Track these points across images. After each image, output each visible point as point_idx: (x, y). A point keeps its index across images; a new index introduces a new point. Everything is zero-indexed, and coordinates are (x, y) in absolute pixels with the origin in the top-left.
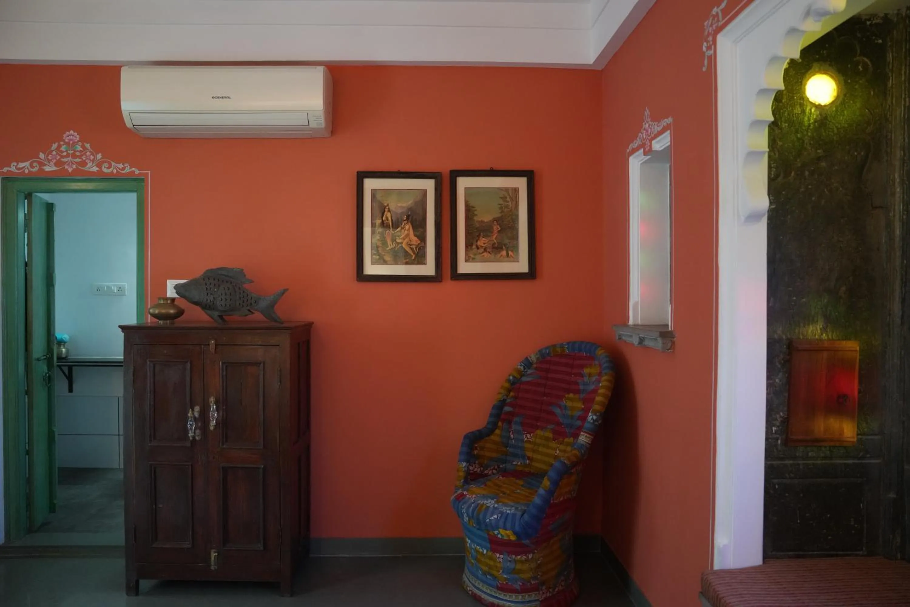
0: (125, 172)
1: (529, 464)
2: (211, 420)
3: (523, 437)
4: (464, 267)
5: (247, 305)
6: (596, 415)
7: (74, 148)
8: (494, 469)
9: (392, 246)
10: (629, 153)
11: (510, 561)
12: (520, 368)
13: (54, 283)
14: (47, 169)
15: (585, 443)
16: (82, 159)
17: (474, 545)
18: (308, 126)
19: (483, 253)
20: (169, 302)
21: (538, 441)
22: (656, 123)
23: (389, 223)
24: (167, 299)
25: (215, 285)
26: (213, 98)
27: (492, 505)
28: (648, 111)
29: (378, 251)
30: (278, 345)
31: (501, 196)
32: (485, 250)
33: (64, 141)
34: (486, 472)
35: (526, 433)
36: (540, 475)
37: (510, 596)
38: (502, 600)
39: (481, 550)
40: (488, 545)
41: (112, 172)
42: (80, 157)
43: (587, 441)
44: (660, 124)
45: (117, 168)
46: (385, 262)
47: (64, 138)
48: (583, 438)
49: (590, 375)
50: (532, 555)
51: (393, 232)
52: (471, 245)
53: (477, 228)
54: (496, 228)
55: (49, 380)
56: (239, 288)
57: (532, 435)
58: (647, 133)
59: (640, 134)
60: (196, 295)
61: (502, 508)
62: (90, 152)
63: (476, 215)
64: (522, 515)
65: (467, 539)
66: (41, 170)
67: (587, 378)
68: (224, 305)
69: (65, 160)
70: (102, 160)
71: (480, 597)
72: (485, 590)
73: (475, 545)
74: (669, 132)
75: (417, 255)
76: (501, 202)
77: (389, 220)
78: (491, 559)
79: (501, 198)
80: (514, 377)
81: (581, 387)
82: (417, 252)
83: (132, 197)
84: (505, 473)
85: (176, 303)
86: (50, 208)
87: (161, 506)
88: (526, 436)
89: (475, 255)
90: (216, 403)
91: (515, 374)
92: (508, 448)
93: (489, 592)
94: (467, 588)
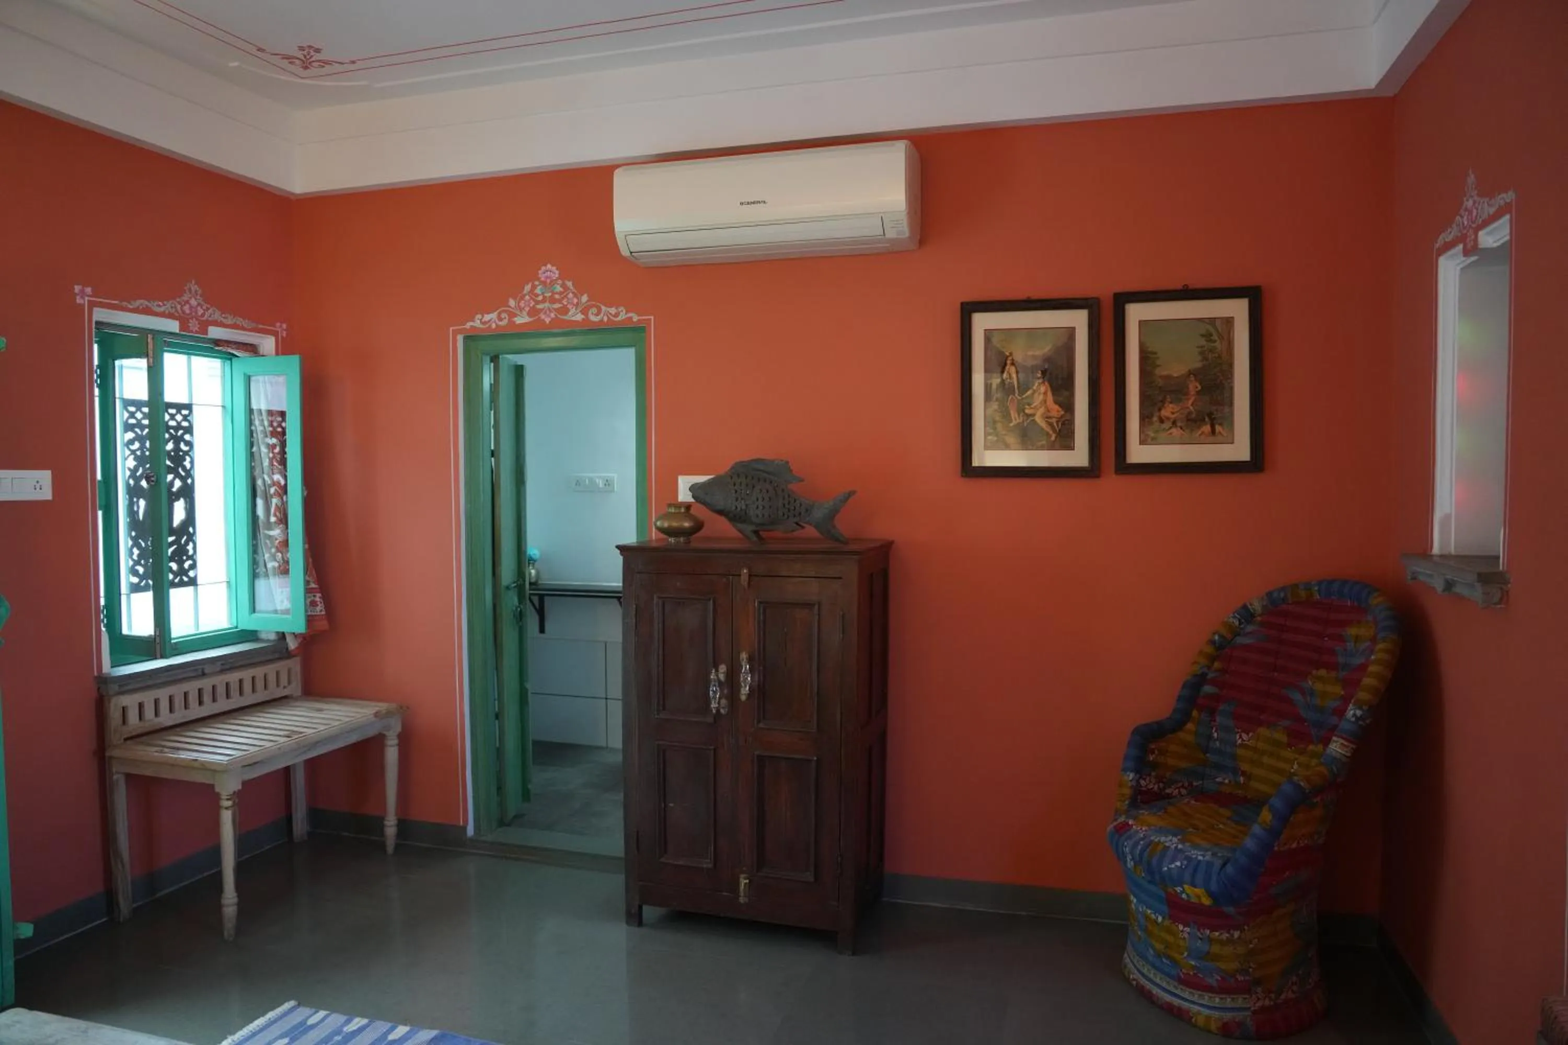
0: (619, 318)
1: (1244, 783)
2: (741, 685)
3: (1236, 737)
4: (1138, 453)
5: (795, 516)
6: (1360, 708)
7: (552, 288)
8: (1183, 786)
9: (1018, 421)
10: (1438, 249)
11: (1201, 939)
12: (1233, 622)
13: (525, 480)
14: (519, 320)
15: (1338, 756)
16: (563, 304)
17: (1142, 908)
18: (883, 237)
19: (1171, 428)
20: (683, 510)
21: (1260, 745)
22: (1486, 200)
23: (1012, 383)
24: (679, 505)
25: (747, 485)
26: (741, 204)
27: (1175, 845)
28: (1472, 176)
29: (995, 429)
30: (840, 578)
31: (1204, 332)
32: (1174, 423)
33: (538, 279)
34: (1168, 791)
35: (1240, 730)
36: (1258, 803)
37: (1200, 996)
38: (1186, 1000)
39: (1153, 916)
40: (1165, 908)
41: (602, 321)
42: (560, 301)
43: (1343, 753)
44: (1493, 201)
45: (608, 314)
46: (1007, 447)
47: (540, 276)
48: (1336, 747)
49: (1357, 639)
50: (1239, 932)
51: (1019, 398)
52: (1150, 417)
53: (1160, 388)
54: (1194, 386)
55: (520, 616)
56: (783, 490)
57: (1251, 734)
58: (1470, 217)
59: (1458, 218)
60: (720, 500)
61: (1190, 852)
62: (573, 293)
63: (1159, 366)
64: (1224, 865)
65: (1132, 897)
66: (511, 323)
67: (1353, 644)
68: (760, 516)
69: (540, 306)
70: (589, 303)
71: (1150, 992)
72: (1158, 981)
73: (1145, 908)
74: (1507, 217)
75: (1059, 434)
76: (1203, 342)
77: (1013, 378)
78: (1169, 931)
79: (1202, 336)
80: (1221, 636)
81: (1341, 660)
82: (1060, 430)
83: (629, 354)
84: (1201, 795)
85: (692, 511)
86: (519, 371)
87: (671, 805)
88: (1241, 737)
89: (1157, 432)
90: (750, 660)
91: (1224, 632)
92: (1208, 755)
93: (1164, 985)
94: (1129, 976)
